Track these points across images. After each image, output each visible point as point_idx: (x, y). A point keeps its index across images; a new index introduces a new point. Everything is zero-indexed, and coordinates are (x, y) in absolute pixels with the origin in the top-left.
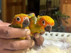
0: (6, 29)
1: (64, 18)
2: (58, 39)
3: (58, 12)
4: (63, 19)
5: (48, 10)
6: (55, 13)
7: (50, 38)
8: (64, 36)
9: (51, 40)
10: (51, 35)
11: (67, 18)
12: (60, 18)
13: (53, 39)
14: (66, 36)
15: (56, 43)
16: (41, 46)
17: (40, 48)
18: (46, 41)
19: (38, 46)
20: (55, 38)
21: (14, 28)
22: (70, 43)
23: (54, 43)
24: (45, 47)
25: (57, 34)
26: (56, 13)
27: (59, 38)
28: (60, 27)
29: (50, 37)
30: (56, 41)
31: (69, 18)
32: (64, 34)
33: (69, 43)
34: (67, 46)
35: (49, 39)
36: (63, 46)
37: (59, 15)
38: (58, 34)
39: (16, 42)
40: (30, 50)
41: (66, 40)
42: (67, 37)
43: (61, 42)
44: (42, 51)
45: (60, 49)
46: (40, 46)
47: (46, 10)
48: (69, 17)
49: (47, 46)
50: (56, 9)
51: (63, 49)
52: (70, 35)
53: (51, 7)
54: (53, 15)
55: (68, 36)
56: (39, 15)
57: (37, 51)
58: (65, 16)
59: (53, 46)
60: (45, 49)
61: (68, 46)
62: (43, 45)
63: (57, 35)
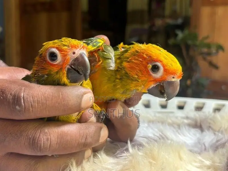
0: (14, 89)
1: (205, 50)
2: (186, 121)
3: (186, 32)
4: (202, 53)
5: (153, 25)
6: (176, 35)
7: (160, 115)
8: (204, 110)
9: (163, 122)
10: (164, 107)
11: (214, 50)
12: (191, 53)
13: (170, 121)
14: (211, 110)
15: (177, 131)
16: (129, 142)
17: (127, 150)
18: (146, 125)
19: (119, 144)
20: (177, 118)
21: (39, 85)
22: (222, 133)
23: (170, 133)
24: (140, 145)
25: (182, 104)
26: (180, 35)
27: (187, 118)
28: (194, 79)
29: (159, 112)
30: (178, 127)
31: (221, 53)
32: (204, 104)
33: (219, 131)
34: (214, 141)
35: (155, 118)
36: (199, 142)
37: (190, 42)
38: (185, 103)
39: (46, 131)
40: (95, 156)
41: (210, 123)
42: (213, 114)
43: (193, 131)
44: (131, 158)
45: (191, 151)
46: (127, 143)
47: (146, 26)
48: (220, 48)
49: (148, 143)
50: (180, 21)
51: (200, 154)
52: (223, 106)
53: (163, 17)
54: (171, 41)
55: (217, 110)
56: (122, 44)
57: (117, 158)
58: (209, 46)
59: (169, 141)
60: (140, 153)
61: (217, 141)
62: (136, 138)
63: (181, 108)
